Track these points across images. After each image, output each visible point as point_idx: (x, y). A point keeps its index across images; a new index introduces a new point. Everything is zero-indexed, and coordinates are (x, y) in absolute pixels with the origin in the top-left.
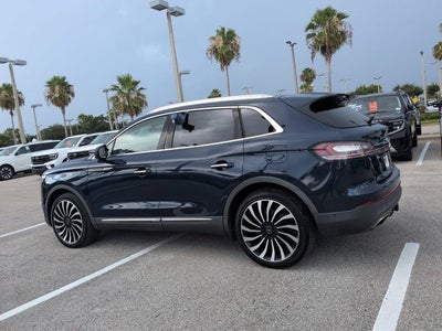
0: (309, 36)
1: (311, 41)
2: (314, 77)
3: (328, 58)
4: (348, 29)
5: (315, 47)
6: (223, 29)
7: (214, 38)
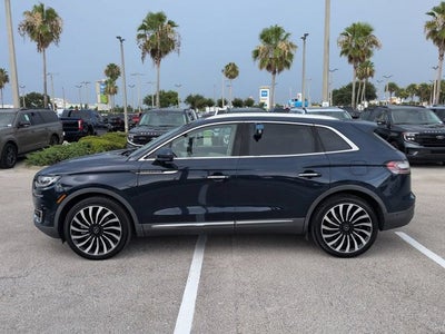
0: (140, 36)
1: (142, 41)
2: (119, 74)
3: (158, 62)
4: (177, 38)
5: (145, 48)
6: (42, 6)
7: (31, 14)
